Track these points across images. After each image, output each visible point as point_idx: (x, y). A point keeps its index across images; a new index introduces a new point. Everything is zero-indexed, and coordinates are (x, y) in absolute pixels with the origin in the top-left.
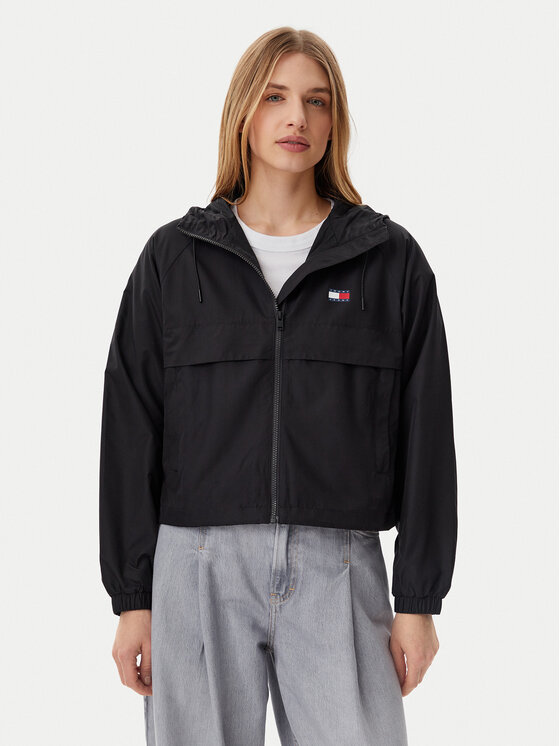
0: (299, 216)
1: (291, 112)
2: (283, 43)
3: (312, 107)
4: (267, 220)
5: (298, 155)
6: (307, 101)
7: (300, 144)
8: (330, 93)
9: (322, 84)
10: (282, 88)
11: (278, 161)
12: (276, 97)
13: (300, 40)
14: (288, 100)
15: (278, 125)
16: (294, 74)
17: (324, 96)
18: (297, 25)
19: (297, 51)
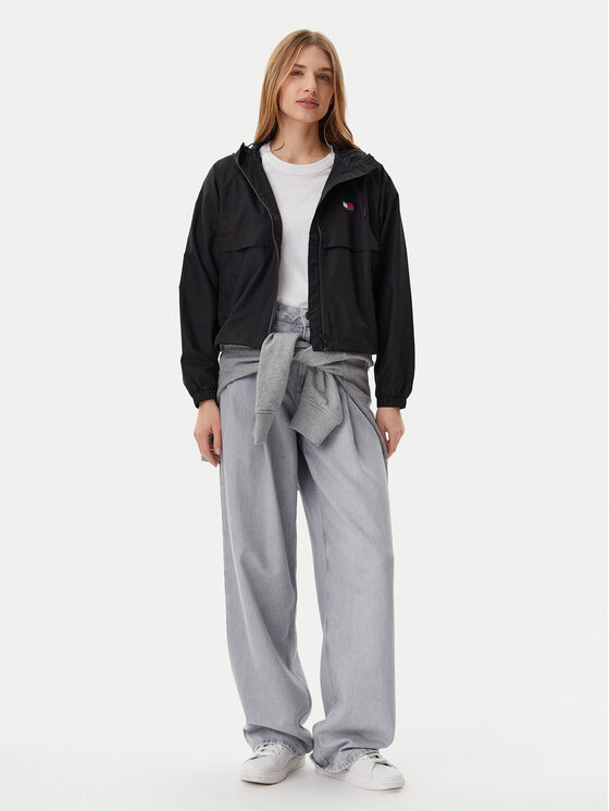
0: (310, 152)
1: (308, 82)
2: (303, 39)
3: (321, 81)
4: (289, 155)
5: (311, 111)
6: (318, 77)
7: (312, 103)
8: (332, 71)
9: (328, 66)
10: (302, 66)
11: (298, 115)
12: (298, 73)
13: (314, 38)
14: (306, 74)
15: (299, 91)
16: (310, 59)
17: (328, 73)
18: (313, 29)
19: (312, 44)
